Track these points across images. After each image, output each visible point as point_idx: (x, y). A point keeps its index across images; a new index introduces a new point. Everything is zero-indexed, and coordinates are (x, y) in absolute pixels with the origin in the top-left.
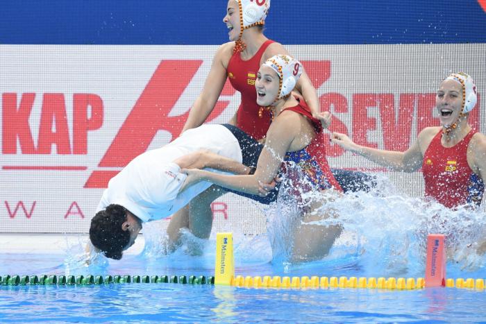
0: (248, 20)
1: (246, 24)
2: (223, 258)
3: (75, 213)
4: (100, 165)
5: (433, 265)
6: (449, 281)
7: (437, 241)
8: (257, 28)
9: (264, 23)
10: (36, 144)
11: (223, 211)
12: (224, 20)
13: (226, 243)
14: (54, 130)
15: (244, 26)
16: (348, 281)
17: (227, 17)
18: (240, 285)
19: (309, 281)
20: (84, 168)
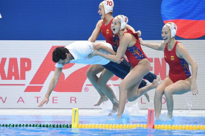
0: (107, 12)
1: (106, 13)
2: (75, 118)
3: (21, 101)
4: (30, 84)
5: (150, 120)
6: (155, 125)
7: (151, 111)
8: (110, 14)
9: (112, 12)
10: (7, 76)
11: (75, 100)
12: (98, 12)
13: (76, 112)
14: (13, 71)
15: (106, 14)
16: (119, 126)
17: (99, 11)
18: (81, 128)
19: (106, 126)
20: (24, 85)
